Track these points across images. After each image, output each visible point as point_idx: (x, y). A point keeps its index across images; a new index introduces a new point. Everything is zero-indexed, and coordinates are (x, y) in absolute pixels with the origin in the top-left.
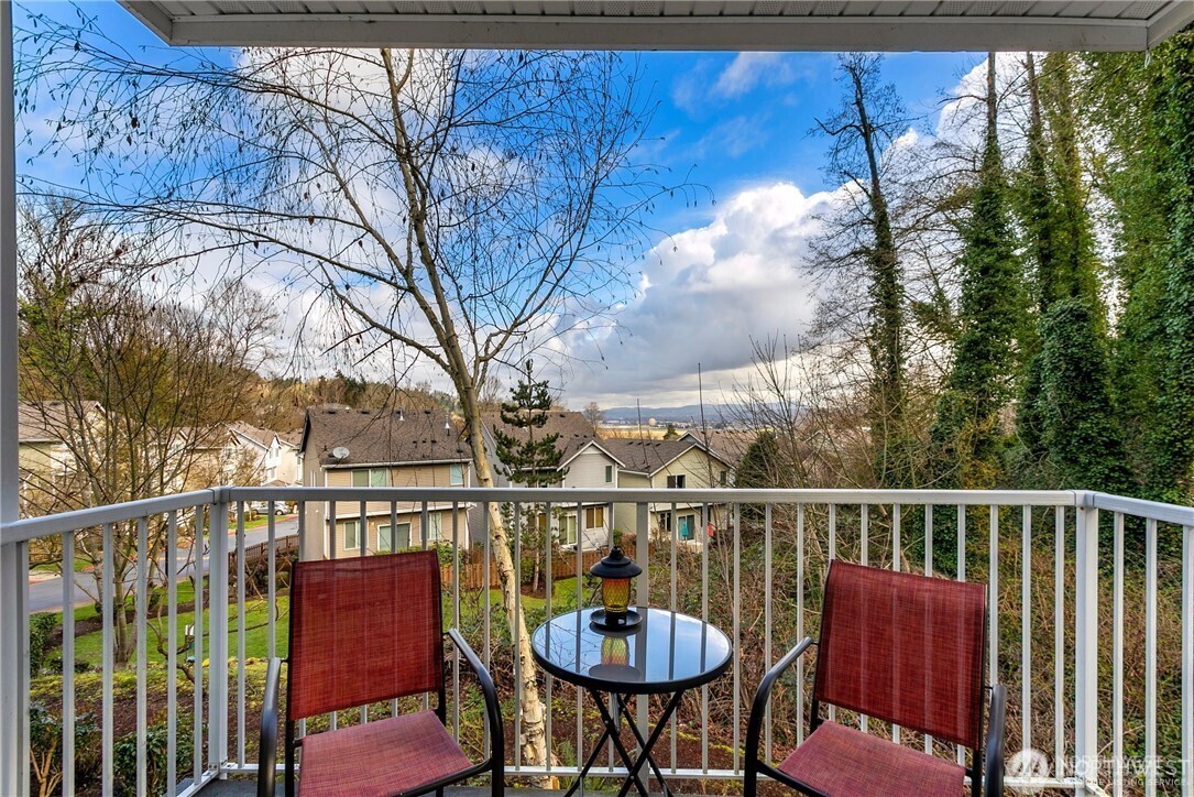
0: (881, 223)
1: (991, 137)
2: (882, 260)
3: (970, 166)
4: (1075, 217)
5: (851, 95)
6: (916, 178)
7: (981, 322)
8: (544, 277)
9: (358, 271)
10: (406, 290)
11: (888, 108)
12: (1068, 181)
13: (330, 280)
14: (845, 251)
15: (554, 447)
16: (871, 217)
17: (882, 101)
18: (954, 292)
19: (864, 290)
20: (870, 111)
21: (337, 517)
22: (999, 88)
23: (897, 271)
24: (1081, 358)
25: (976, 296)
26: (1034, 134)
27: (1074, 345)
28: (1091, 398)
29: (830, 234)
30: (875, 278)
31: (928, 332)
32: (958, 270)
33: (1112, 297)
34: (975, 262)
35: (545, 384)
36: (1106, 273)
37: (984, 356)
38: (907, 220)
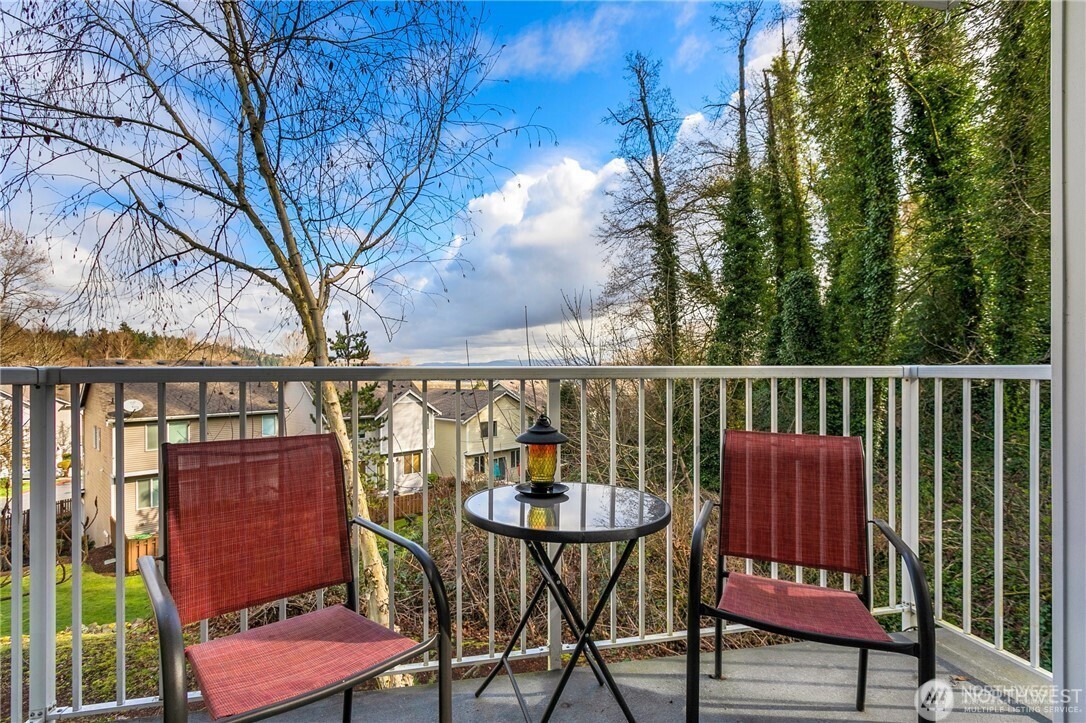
0: (661, 202)
1: (743, 141)
2: (662, 234)
3: (727, 161)
4: (798, 210)
5: (637, 93)
6: (686, 167)
7: (737, 287)
8: (389, 205)
9: (180, 183)
10: (237, 207)
11: (665, 107)
12: (793, 182)
13: (137, 197)
14: (633, 225)
15: (372, 395)
16: (653, 197)
17: (661, 101)
18: (716, 265)
19: (648, 259)
20: (652, 109)
21: (126, 475)
22: (748, 103)
23: (674, 244)
24: (808, 317)
25: (734, 266)
26: (771, 142)
27: (804, 307)
28: (815, 348)
29: (621, 209)
30: (658, 249)
31: (696, 297)
32: (719, 245)
33: (822, 273)
34: (733, 239)
35: (363, 335)
36: (818, 255)
37: (740, 316)
38: (680, 203)
